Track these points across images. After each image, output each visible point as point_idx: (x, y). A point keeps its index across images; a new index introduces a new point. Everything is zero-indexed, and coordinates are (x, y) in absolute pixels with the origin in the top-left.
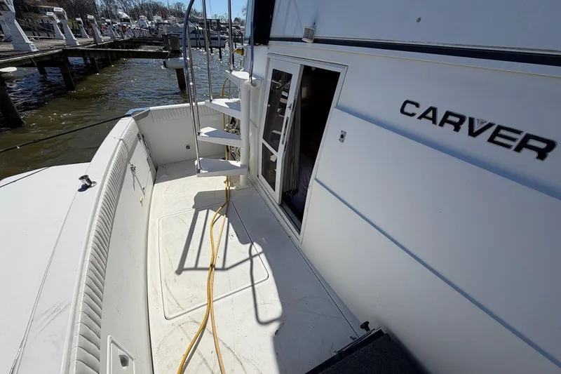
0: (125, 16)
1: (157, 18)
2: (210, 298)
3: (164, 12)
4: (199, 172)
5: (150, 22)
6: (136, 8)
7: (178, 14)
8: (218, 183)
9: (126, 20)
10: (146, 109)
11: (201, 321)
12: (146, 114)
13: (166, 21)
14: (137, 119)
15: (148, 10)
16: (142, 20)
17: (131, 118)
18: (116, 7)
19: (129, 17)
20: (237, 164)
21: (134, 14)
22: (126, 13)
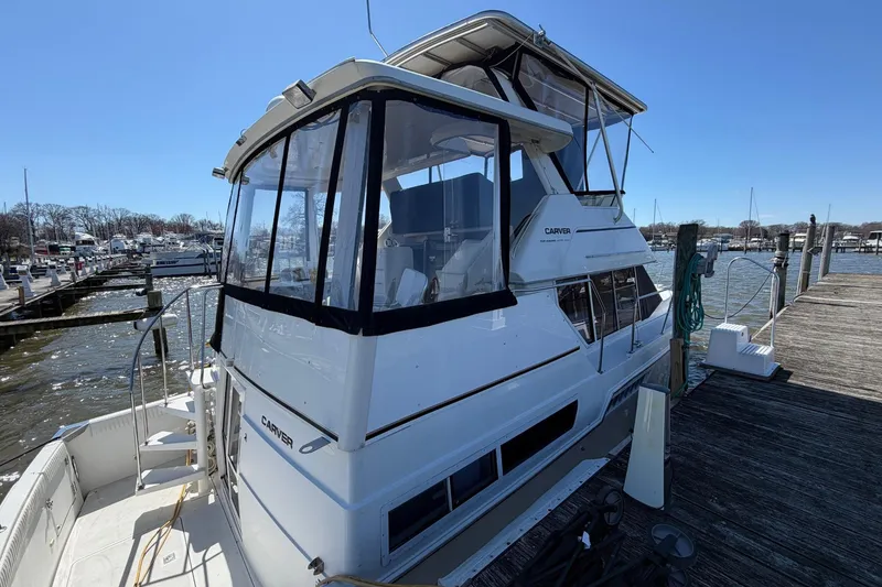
0: (87, 237)
1: (145, 236)
3: (157, 227)
4: (142, 488)
5: (129, 241)
6: (110, 225)
7: (182, 228)
9: (90, 242)
10: (82, 424)
12: (81, 431)
13: (160, 239)
14: (68, 440)
15: (130, 224)
16: (116, 241)
17: (59, 441)
18: (73, 225)
19: (93, 238)
20: (195, 467)
21: (104, 232)
22: (90, 232)
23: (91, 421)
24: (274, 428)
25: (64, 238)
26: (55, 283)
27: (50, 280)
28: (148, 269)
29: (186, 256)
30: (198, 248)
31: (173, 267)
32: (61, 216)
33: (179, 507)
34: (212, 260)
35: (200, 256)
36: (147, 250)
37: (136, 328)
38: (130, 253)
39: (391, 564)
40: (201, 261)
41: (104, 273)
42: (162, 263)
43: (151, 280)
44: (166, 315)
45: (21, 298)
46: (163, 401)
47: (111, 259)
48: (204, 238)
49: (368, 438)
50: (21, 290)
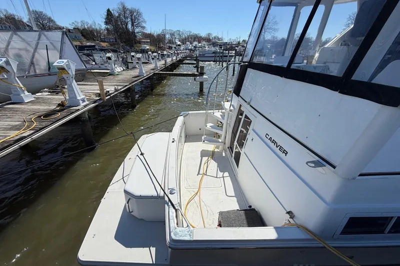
0: (179, 43)
1: (195, 43)
2: (199, 186)
3: (200, 39)
4: (204, 141)
5: (191, 45)
6: (185, 38)
7: (208, 40)
8: (210, 147)
9: (179, 45)
10: (187, 113)
11: (196, 192)
12: (187, 115)
13: (200, 44)
14: (184, 117)
15: (191, 38)
16: (187, 45)
17: (182, 117)
18: (175, 38)
19: (181, 44)
20: (220, 140)
21: (184, 41)
22: (180, 41)
23: (190, 112)
24: (274, 142)
25: (173, 43)
26: (172, 60)
27: (171, 59)
28: (197, 57)
29: (209, 52)
30: (213, 49)
31: (204, 57)
32: (172, 35)
33: (213, 152)
34: (218, 55)
35: (214, 53)
36: (196, 49)
37: (195, 80)
38: (191, 50)
39: (338, 239)
40: (214, 55)
41: (184, 58)
42: (200, 55)
43: (198, 61)
44: (205, 77)
45: (165, 64)
46: (212, 111)
47: (186, 52)
48: (215, 44)
49: (361, 175)
50: (165, 61)
